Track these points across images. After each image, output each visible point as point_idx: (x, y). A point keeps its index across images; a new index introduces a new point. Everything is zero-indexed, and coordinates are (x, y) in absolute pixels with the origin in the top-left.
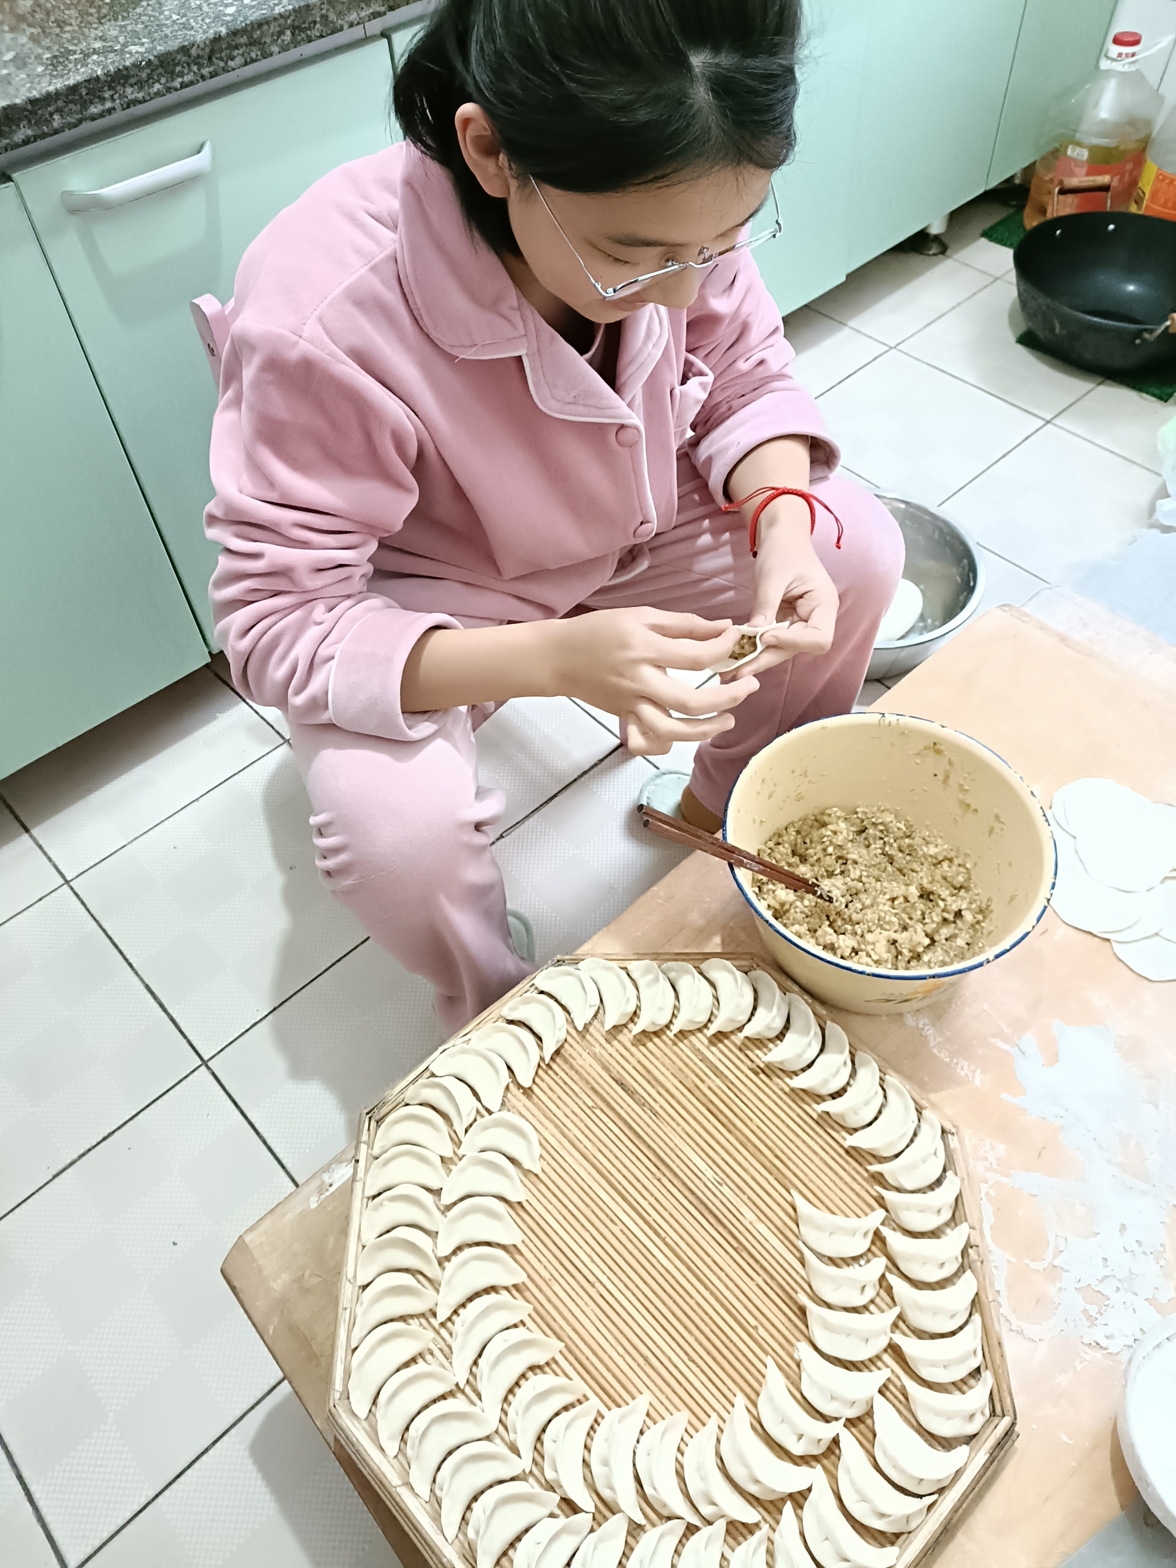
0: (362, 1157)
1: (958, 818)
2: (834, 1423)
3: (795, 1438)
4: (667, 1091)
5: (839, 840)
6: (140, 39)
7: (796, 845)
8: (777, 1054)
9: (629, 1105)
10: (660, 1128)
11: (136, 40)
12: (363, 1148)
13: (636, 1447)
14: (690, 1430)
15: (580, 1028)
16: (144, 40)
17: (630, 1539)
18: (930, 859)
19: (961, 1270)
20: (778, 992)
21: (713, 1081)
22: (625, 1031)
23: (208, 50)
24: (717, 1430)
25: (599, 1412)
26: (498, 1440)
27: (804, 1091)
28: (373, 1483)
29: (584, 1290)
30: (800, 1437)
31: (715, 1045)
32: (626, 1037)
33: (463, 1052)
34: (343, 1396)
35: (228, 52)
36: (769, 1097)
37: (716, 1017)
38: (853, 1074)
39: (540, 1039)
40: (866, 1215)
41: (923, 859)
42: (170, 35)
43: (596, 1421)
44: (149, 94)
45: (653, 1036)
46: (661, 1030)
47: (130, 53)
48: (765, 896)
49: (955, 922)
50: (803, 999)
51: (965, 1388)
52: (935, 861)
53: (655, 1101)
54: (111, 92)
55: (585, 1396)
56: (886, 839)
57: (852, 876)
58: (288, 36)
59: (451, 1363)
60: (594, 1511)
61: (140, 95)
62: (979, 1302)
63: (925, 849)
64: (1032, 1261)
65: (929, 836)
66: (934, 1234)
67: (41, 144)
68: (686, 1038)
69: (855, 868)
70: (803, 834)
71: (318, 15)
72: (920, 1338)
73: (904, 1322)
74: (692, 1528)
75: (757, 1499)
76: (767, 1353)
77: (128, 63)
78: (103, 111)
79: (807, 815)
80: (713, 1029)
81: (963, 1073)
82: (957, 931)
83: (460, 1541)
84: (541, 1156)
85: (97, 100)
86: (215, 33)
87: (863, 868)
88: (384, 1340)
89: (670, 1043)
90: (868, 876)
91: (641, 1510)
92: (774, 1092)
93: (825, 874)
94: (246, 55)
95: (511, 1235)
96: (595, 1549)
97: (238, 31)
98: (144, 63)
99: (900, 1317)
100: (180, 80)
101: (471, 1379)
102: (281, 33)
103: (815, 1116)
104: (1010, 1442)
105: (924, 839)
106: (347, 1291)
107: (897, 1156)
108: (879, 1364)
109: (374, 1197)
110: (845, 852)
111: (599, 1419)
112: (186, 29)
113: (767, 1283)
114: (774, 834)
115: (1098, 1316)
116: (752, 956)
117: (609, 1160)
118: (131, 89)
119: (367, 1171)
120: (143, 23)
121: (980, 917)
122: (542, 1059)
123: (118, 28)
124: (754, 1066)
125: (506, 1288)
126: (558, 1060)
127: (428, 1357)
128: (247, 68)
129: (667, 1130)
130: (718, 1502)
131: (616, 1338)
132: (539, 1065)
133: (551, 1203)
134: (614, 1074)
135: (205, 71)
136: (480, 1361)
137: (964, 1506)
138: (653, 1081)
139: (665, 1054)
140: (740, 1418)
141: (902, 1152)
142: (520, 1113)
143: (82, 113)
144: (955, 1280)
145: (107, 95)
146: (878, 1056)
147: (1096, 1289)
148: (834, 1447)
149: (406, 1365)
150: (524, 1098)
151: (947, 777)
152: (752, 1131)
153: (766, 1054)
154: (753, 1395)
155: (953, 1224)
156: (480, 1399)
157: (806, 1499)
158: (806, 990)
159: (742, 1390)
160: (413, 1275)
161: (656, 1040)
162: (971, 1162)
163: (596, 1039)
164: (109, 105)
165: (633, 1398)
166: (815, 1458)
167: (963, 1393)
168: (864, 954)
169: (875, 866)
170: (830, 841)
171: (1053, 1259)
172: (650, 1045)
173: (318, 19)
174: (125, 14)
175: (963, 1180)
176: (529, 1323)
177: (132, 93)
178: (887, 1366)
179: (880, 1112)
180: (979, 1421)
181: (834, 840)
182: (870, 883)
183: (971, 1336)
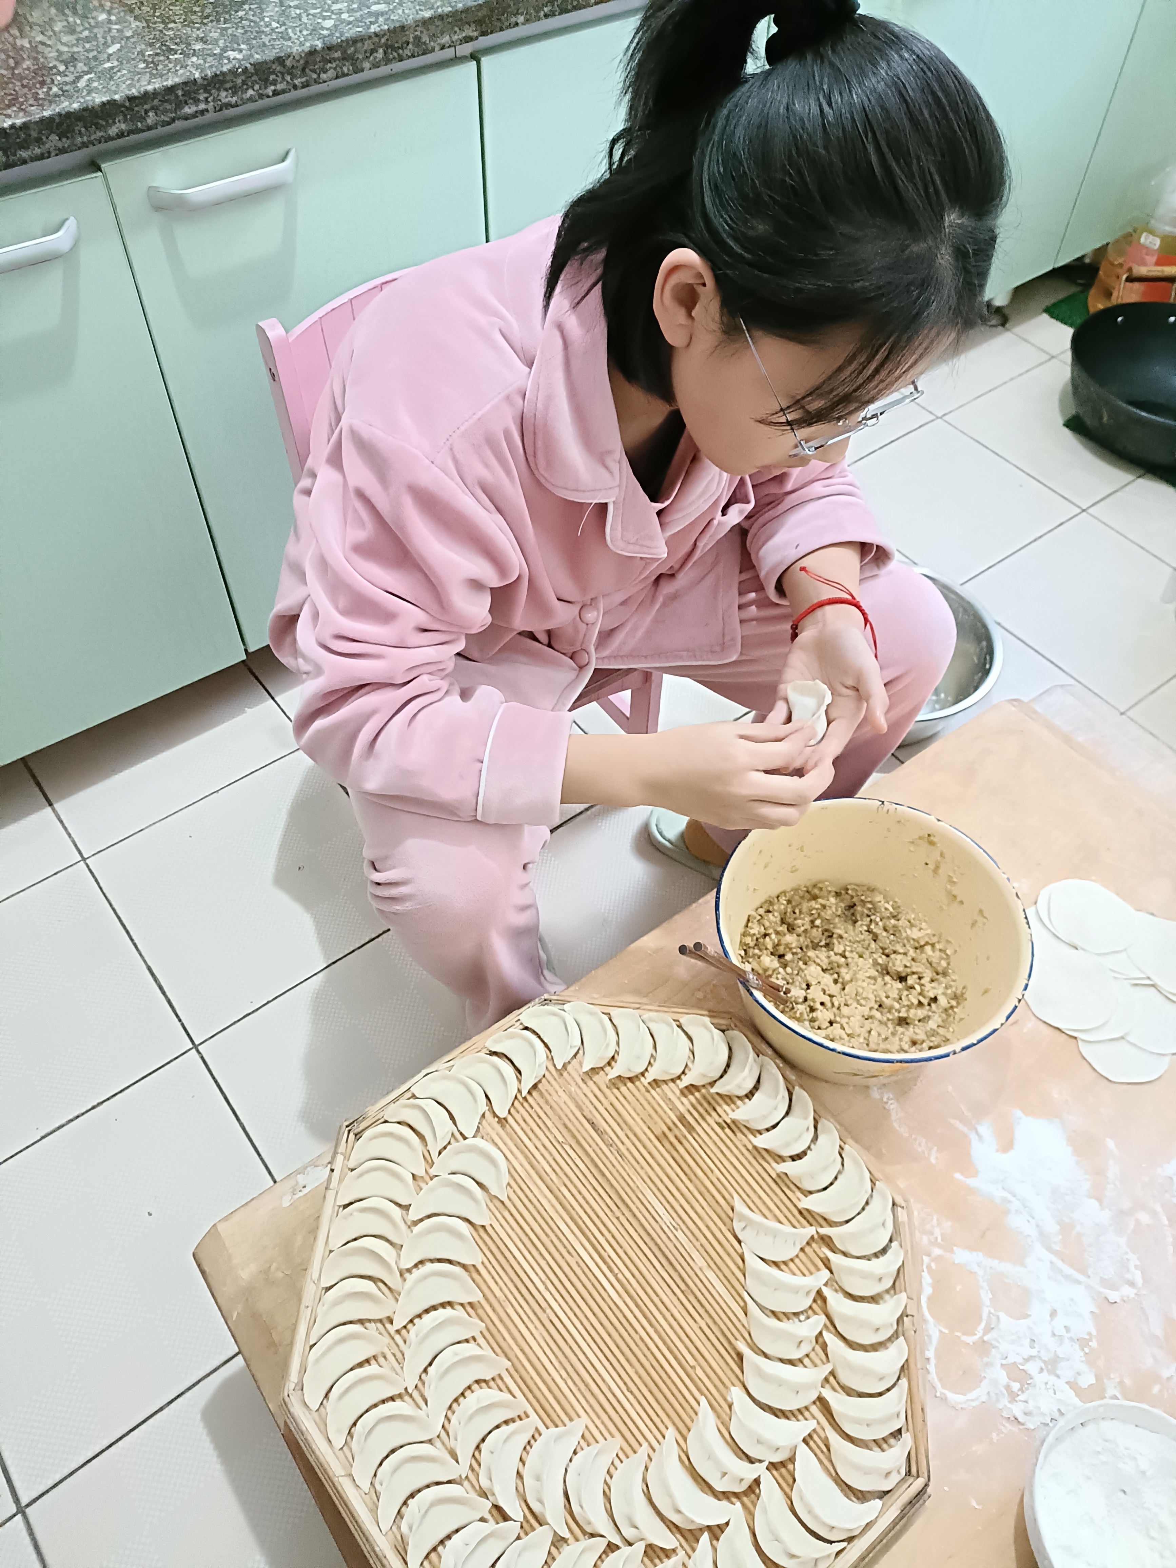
0: (338, 1166)
1: (944, 907)
2: (757, 1464)
3: (719, 1475)
4: (635, 1135)
5: (828, 914)
6: (239, 45)
7: (785, 913)
8: (743, 1112)
9: (597, 1145)
10: (625, 1170)
11: (235, 46)
12: (340, 1158)
13: (568, 1465)
14: (621, 1455)
15: (559, 1067)
16: (243, 46)
17: (553, 1550)
18: (912, 942)
19: (895, 1335)
20: (752, 1054)
21: (680, 1130)
22: (602, 1073)
23: (302, 62)
24: (646, 1458)
25: (537, 1429)
26: (438, 1443)
27: (766, 1150)
28: (317, 1470)
29: (535, 1314)
30: (724, 1474)
31: (686, 1096)
32: (601, 1079)
33: (445, 1078)
34: (297, 1388)
35: (322, 64)
36: (731, 1151)
37: (690, 1070)
38: (815, 1138)
39: (520, 1073)
40: (811, 1273)
41: (905, 941)
42: (267, 43)
43: (533, 1436)
44: (242, 99)
45: (627, 1081)
46: (637, 1076)
47: (229, 59)
48: (750, 960)
49: (929, 1005)
50: (775, 1063)
51: (885, 1446)
52: (917, 945)
53: (623, 1143)
54: (206, 95)
55: (525, 1413)
56: (873, 917)
57: (836, 950)
58: (380, 54)
59: (402, 1368)
60: (522, 1520)
61: (234, 100)
62: (908, 1369)
63: (909, 931)
64: (964, 1334)
65: (914, 919)
66: (874, 1299)
67: (133, 138)
68: (659, 1087)
69: (839, 943)
70: (794, 903)
71: (412, 36)
72: (849, 1395)
73: (835, 1378)
74: (613, 1547)
75: (677, 1527)
76: (702, 1394)
77: (225, 69)
78: (196, 112)
79: (800, 886)
80: (685, 1081)
81: (920, 1149)
82: (930, 1014)
83: (393, 1533)
84: (508, 1184)
85: (191, 101)
86: (311, 46)
87: (848, 943)
88: (341, 1341)
89: (643, 1089)
90: (852, 951)
91: (567, 1524)
92: (737, 1148)
93: (810, 945)
94: (338, 69)
95: (472, 1256)
96: (519, 1556)
97: (333, 46)
98: (240, 70)
99: (832, 1373)
100: (273, 88)
101: (420, 1385)
102: (373, 51)
103: (774, 1176)
104: (921, 1501)
105: (909, 922)
106: (310, 1291)
107: (847, 1222)
108: (806, 1414)
109: (345, 1206)
110: (832, 926)
111: (537, 1436)
112: (284, 39)
113: (709, 1327)
114: (766, 902)
115: (1019, 1393)
116: (731, 1016)
117: (572, 1195)
118: (225, 93)
119: (341, 1180)
120: (243, 27)
121: (954, 1003)
122: (519, 1091)
123: (219, 31)
124: (720, 1120)
125: (462, 1305)
126: (534, 1093)
127: (381, 1360)
128: (339, 80)
129: (631, 1172)
130: (639, 1526)
131: (560, 1362)
132: (516, 1097)
133: (513, 1230)
134: (586, 1113)
135: (297, 82)
136: (430, 1369)
137: (871, 1555)
138: (623, 1123)
139: (638, 1100)
140: (669, 1449)
141: (853, 1218)
142: (493, 1140)
143: (176, 113)
144: (888, 1345)
145: (202, 97)
146: (841, 1124)
147: (1021, 1367)
148: (755, 1486)
149: (360, 1365)
150: (498, 1127)
151: (937, 867)
152: (712, 1182)
153: (733, 1111)
154: (684, 1431)
155: (892, 1292)
156: (426, 1404)
157: (723, 1532)
158: (779, 1054)
159: (674, 1424)
160: (375, 1283)
161: (630, 1084)
162: (917, 1234)
163: (573, 1078)
164: (202, 106)
165: (571, 1420)
166: (736, 1495)
167: (883, 1450)
168: (839, 1025)
169: (859, 942)
170: (819, 914)
171: (984, 1334)
172: (623, 1089)
173: (411, 40)
174: (227, 16)
175: (906, 1252)
176: (481, 1340)
177: (226, 97)
178: (814, 1418)
179: (836, 1178)
180: (895, 1479)
181: (822, 914)
182: (853, 958)
183: (895, 1401)
